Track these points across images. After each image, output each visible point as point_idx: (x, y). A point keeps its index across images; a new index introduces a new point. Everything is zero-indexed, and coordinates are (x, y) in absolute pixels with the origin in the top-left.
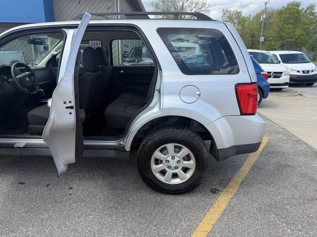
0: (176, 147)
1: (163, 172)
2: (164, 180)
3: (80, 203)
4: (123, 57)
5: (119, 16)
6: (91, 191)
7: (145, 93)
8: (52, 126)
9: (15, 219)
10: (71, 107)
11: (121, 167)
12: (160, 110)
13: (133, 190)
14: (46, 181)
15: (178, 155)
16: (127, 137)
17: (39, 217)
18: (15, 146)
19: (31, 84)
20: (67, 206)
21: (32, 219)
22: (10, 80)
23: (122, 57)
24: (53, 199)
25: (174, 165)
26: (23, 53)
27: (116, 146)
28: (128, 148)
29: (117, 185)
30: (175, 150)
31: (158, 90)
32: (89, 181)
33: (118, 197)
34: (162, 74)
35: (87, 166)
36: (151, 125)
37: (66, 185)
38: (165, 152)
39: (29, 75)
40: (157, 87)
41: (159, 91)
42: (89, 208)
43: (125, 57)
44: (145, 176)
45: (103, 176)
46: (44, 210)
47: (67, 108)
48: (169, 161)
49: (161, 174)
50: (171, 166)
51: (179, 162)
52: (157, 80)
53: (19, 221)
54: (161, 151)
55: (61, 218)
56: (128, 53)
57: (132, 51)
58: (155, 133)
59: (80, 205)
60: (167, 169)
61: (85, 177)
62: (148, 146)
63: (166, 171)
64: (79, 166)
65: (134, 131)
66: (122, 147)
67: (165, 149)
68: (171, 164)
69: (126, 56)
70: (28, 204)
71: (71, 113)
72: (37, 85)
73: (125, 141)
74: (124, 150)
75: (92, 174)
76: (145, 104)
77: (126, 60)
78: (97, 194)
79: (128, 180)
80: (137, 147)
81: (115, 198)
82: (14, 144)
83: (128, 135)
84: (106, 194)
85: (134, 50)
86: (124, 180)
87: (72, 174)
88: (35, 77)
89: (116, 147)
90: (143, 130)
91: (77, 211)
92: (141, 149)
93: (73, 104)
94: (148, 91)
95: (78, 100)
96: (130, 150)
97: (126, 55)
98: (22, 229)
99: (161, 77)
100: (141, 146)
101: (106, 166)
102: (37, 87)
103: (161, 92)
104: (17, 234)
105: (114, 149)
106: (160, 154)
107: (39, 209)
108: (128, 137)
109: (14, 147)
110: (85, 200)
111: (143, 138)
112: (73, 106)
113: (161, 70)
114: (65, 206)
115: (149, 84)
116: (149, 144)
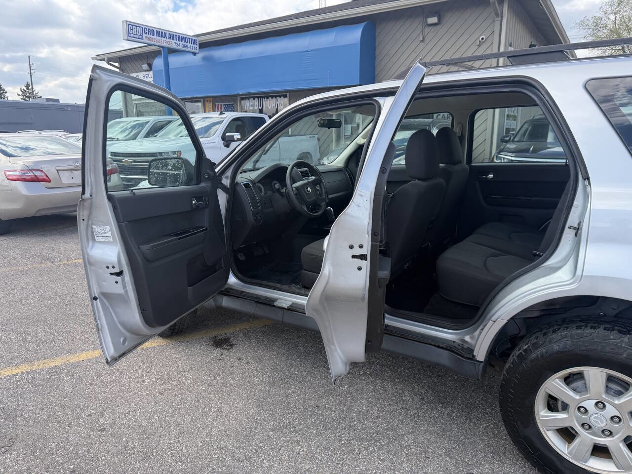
0: (610, 379)
1: (568, 434)
2: (566, 452)
3: (368, 444)
4: (502, 140)
5: (501, 60)
6: (393, 425)
7: (542, 228)
8: (325, 288)
9: (256, 437)
10: (363, 257)
11: (464, 389)
12: (574, 278)
13: (485, 452)
14: (316, 378)
15: (617, 402)
16: (481, 327)
17: (294, 447)
18: (275, 304)
19: (314, 198)
20: (343, 442)
21: (282, 446)
22: (284, 190)
23: (499, 140)
24: (322, 419)
25: (602, 425)
26: (319, 139)
27: (454, 342)
28: (481, 354)
29: (449, 427)
30: (607, 387)
31: (574, 228)
32: (392, 400)
33: (448, 455)
34: (588, 189)
35: (392, 368)
36: (546, 310)
37: (349, 397)
38: (578, 384)
39: (313, 182)
40: (573, 220)
41: (577, 230)
42: (383, 461)
43: (507, 142)
44: (517, 431)
45: (422, 399)
46: (303, 435)
47: (354, 257)
48: (586, 411)
49: (562, 437)
50: (590, 424)
51: (616, 419)
52: (575, 203)
53: (261, 444)
54: (568, 380)
55: (329, 463)
56: (514, 131)
57: (524, 129)
58: (554, 331)
59: (367, 449)
60: (578, 428)
61: (386, 390)
62: (532, 361)
63: (576, 432)
64: (378, 363)
65: (498, 318)
66: (468, 347)
67: (579, 376)
68: (592, 418)
69: (508, 139)
70: (281, 416)
71: (360, 269)
72: (323, 200)
73: (476, 337)
74: (471, 356)
75: (399, 386)
76: (536, 257)
77: (508, 148)
78: (403, 435)
79: (475, 423)
80: (505, 355)
81: (441, 456)
82: (274, 300)
83: (484, 324)
84: (423, 442)
85: (530, 126)
86: (466, 419)
87: (362, 376)
88: (322, 186)
89: (455, 344)
90: (525, 319)
91: (359, 459)
92: (513, 363)
93: (366, 250)
94: (549, 223)
95: (377, 242)
96: (485, 360)
97: (507, 137)
98: (263, 460)
99: (587, 196)
100: (513, 357)
101: (431, 377)
102: (323, 204)
103: (581, 233)
104: (254, 467)
105: (449, 348)
106: (562, 387)
107: (296, 432)
108: (482, 329)
109: (274, 306)
110: (378, 441)
111: (522, 337)
112: (366, 255)
113: (588, 179)
114: (340, 441)
115: (554, 206)
116: (533, 356)
